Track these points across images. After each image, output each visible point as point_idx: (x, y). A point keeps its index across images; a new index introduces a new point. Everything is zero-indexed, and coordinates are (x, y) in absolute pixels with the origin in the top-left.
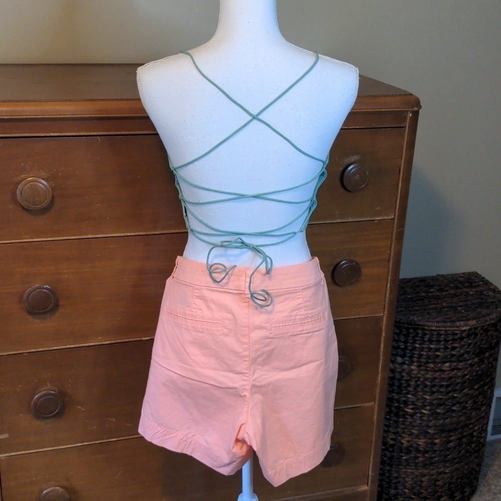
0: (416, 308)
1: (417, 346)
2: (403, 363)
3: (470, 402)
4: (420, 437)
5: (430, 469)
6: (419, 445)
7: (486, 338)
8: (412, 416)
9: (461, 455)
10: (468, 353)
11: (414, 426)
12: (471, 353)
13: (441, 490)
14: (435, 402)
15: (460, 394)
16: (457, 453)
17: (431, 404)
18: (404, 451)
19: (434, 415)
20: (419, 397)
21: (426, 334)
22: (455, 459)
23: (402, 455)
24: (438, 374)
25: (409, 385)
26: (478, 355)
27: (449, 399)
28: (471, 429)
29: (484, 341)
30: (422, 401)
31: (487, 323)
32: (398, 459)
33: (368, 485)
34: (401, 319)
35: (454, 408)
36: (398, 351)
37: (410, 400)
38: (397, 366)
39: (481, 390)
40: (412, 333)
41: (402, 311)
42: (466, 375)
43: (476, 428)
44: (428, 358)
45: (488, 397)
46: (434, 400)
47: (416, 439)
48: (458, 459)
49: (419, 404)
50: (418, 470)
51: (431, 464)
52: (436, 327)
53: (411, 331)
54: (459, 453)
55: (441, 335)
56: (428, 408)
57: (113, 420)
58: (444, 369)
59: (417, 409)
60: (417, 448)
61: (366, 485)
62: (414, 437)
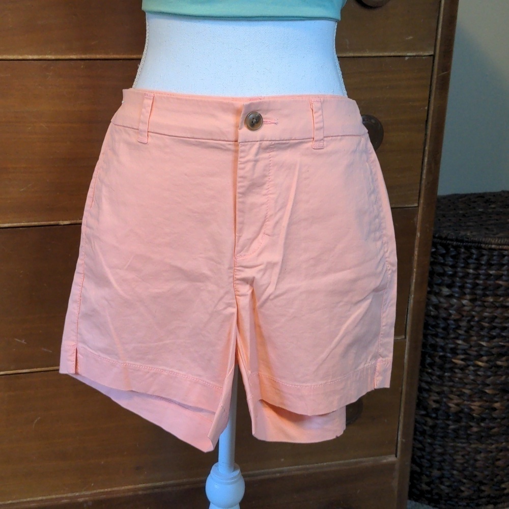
0: (471, 224)
1: (471, 271)
2: (451, 296)
4: (474, 399)
5: (487, 444)
6: (473, 410)
8: (462, 369)
11: (466, 384)
13: (501, 473)
14: (494, 351)
17: (489, 354)
18: (451, 417)
19: (493, 369)
20: (472, 343)
21: (483, 255)
23: (450, 422)
24: (499, 311)
25: (459, 327)
30: (476, 349)
32: (442, 428)
33: (396, 456)
34: (449, 234)
36: (443, 278)
37: (459, 347)
38: (442, 300)
40: (464, 253)
41: (450, 226)
46: (493, 348)
47: (468, 401)
49: (473, 352)
50: (471, 444)
51: (490, 436)
52: (498, 245)
53: (463, 250)
55: (504, 256)
56: (485, 358)
57: (23, 341)
59: (470, 360)
60: (470, 414)
61: (394, 455)
62: (465, 398)
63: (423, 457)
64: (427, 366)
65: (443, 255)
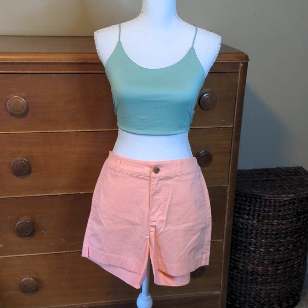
0: (258, 186)
1: (257, 208)
2: (248, 219)
3: (291, 245)
4: (259, 266)
5: (265, 286)
6: (259, 271)
7: (301, 206)
8: (254, 252)
9: (286, 278)
10: (289, 214)
11: (255, 259)
12: (291, 215)
13: (272, 300)
14: (268, 244)
15: (284, 240)
16: (283, 277)
17: (266, 245)
18: (249, 274)
19: (268, 252)
20: (258, 240)
21: (262, 202)
22: (282, 281)
23: (248, 276)
24: (270, 226)
25: (252, 233)
26: (295, 216)
27: (277, 243)
28: (293, 263)
29: (300, 208)
30: (260, 243)
31: (302, 196)
32: (246, 279)
33: (220, 291)
34: (247, 191)
35: (281, 249)
36: (245, 211)
37: (252, 242)
39: (298, 239)
40: (254, 200)
41: (248, 187)
42: (288, 228)
43: (296, 262)
44: (264, 216)
45: (304, 244)
46: (267, 243)
47: (256, 266)
48: (283, 281)
49: (258, 245)
50: (258, 286)
51: (267, 283)
52: (268, 197)
53: (253, 199)
54: (285, 277)
55: (272, 202)
56: (264, 247)
57: (63, 240)
58: (274, 224)
59: (257, 248)
60: (257, 272)
61: (219, 291)
62: (256, 265)
63: (236, 292)
64: (238, 250)
65: (245, 201)
